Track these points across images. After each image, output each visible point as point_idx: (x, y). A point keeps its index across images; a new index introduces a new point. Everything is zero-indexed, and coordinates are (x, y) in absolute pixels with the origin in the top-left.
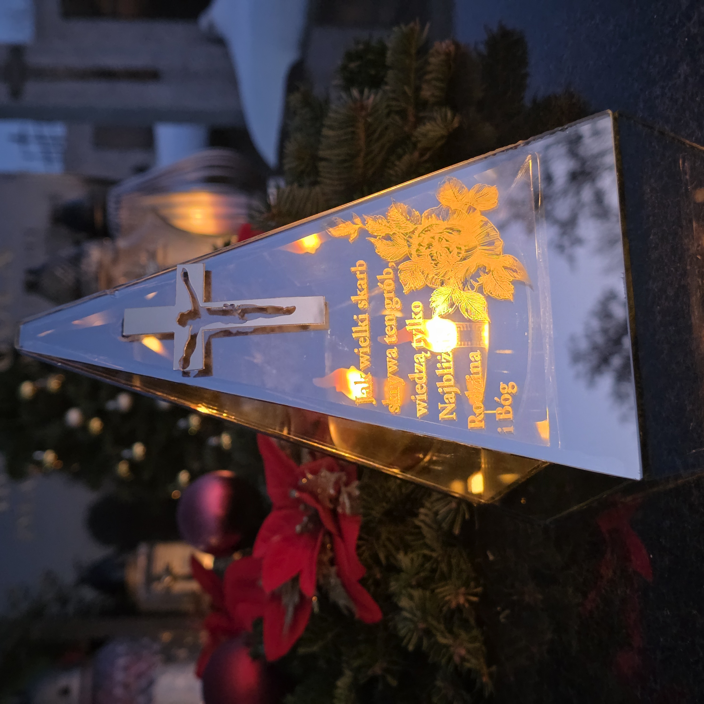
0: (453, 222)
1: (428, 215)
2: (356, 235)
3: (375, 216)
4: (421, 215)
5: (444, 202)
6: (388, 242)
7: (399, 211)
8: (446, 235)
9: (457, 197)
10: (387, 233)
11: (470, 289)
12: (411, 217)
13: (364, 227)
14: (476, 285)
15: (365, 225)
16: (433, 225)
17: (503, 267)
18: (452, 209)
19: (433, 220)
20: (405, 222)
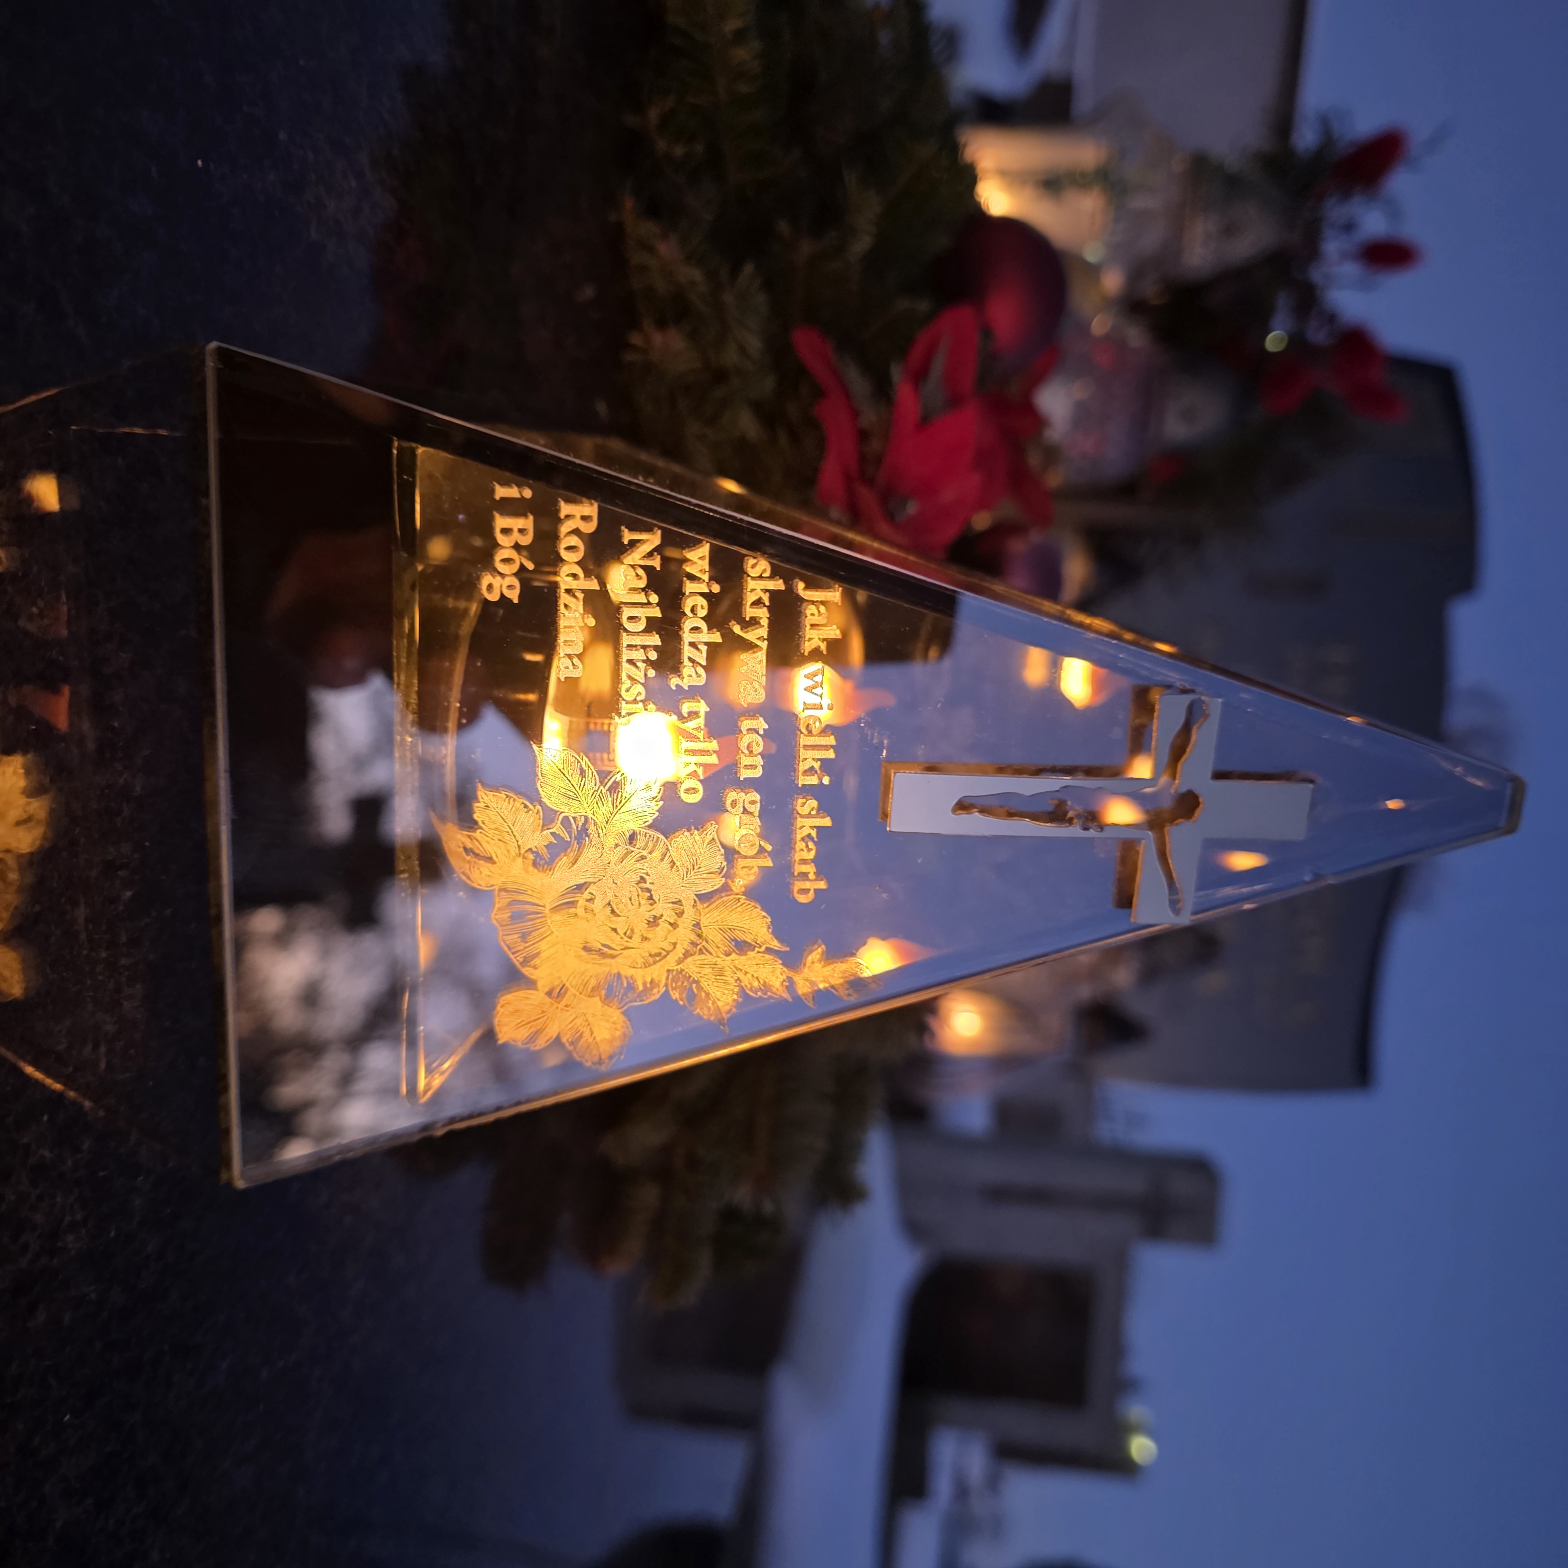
0: (598, 970)
1: (652, 989)
2: (810, 958)
3: (766, 997)
4: (667, 991)
5: (616, 1015)
6: (741, 936)
7: (714, 1003)
8: (616, 942)
9: (587, 1023)
10: (743, 958)
11: (572, 821)
12: (688, 987)
13: (791, 974)
14: (557, 828)
15: (788, 977)
16: (643, 966)
17: (494, 863)
18: (598, 998)
19: (641, 977)
20: (701, 977)
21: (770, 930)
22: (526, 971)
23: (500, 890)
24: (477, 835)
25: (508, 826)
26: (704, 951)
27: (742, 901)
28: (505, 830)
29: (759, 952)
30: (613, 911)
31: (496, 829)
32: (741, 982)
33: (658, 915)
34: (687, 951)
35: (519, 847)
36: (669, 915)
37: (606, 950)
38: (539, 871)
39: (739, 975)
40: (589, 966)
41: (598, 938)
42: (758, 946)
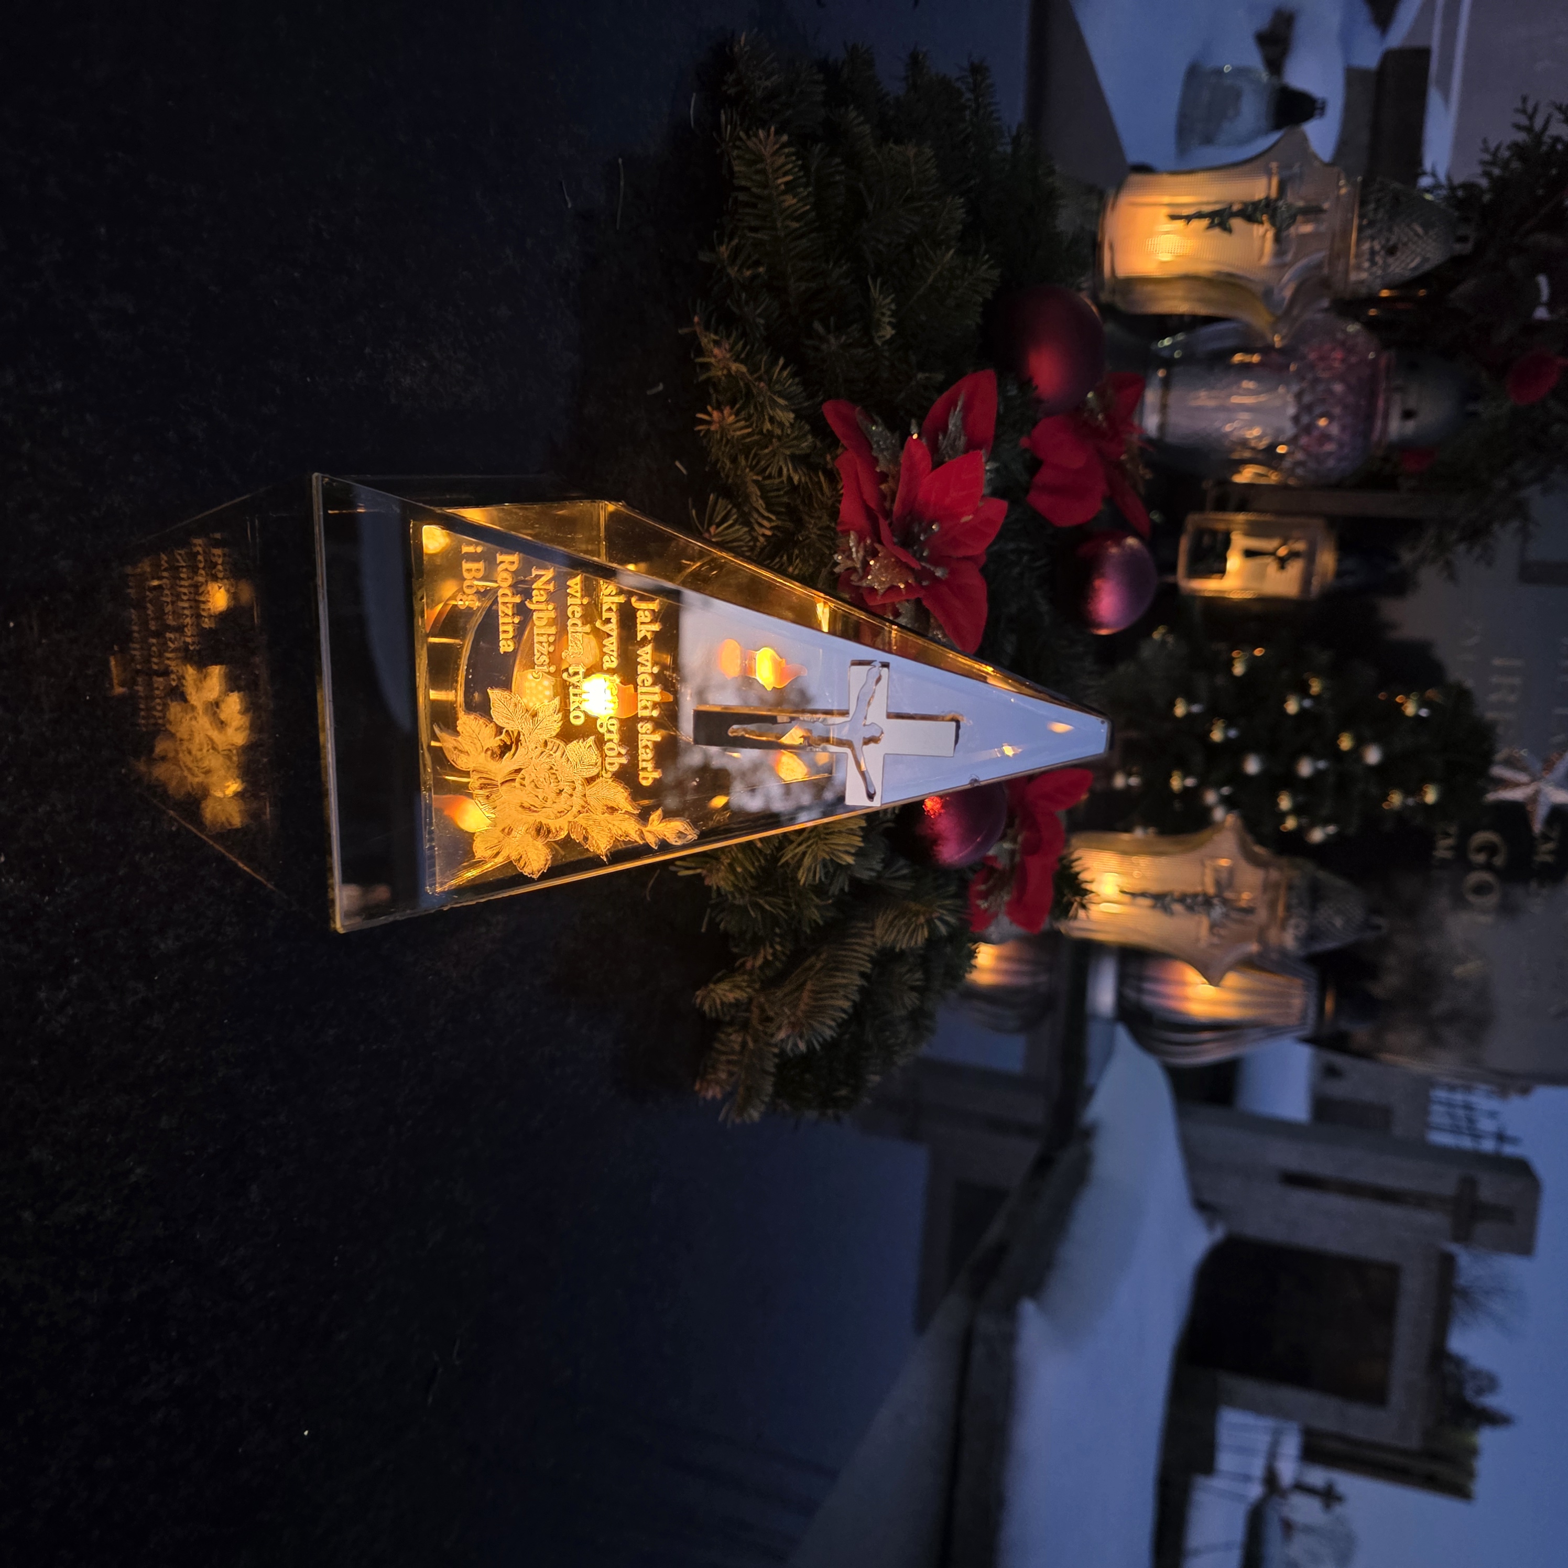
0: (529, 819)
1: (560, 832)
2: (652, 818)
3: (627, 840)
4: (569, 834)
5: (540, 845)
6: (611, 804)
7: (599, 844)
8: (537, 803)
9: (524, 850)
10: (612, 816)
11: (511, 733)
12: (582, 833)
13: (641, 828)
14: (503, 737)
15: (639, 829)
16: (555, 818)
18: (530, 835)
19: (553, 824)
20: (588, 827)
21: (628, 801)
23: (473, 771)
24: (459, 738)
25: (476, 735)
26: (589, 811)
27: (611, 782)
28: (475, 737)
29: (621, 813)
30: (536, 785)
31: (470, 736)
32: (611, 830)
33: (561, 789)
34: (579, 811)
35: (482, 746)
36: (567, 789)
37: (532, 808)
38: (495, 761)
39: (610, 826)
40: (524, 816)
41: (528, 801)
42: (621, 810)
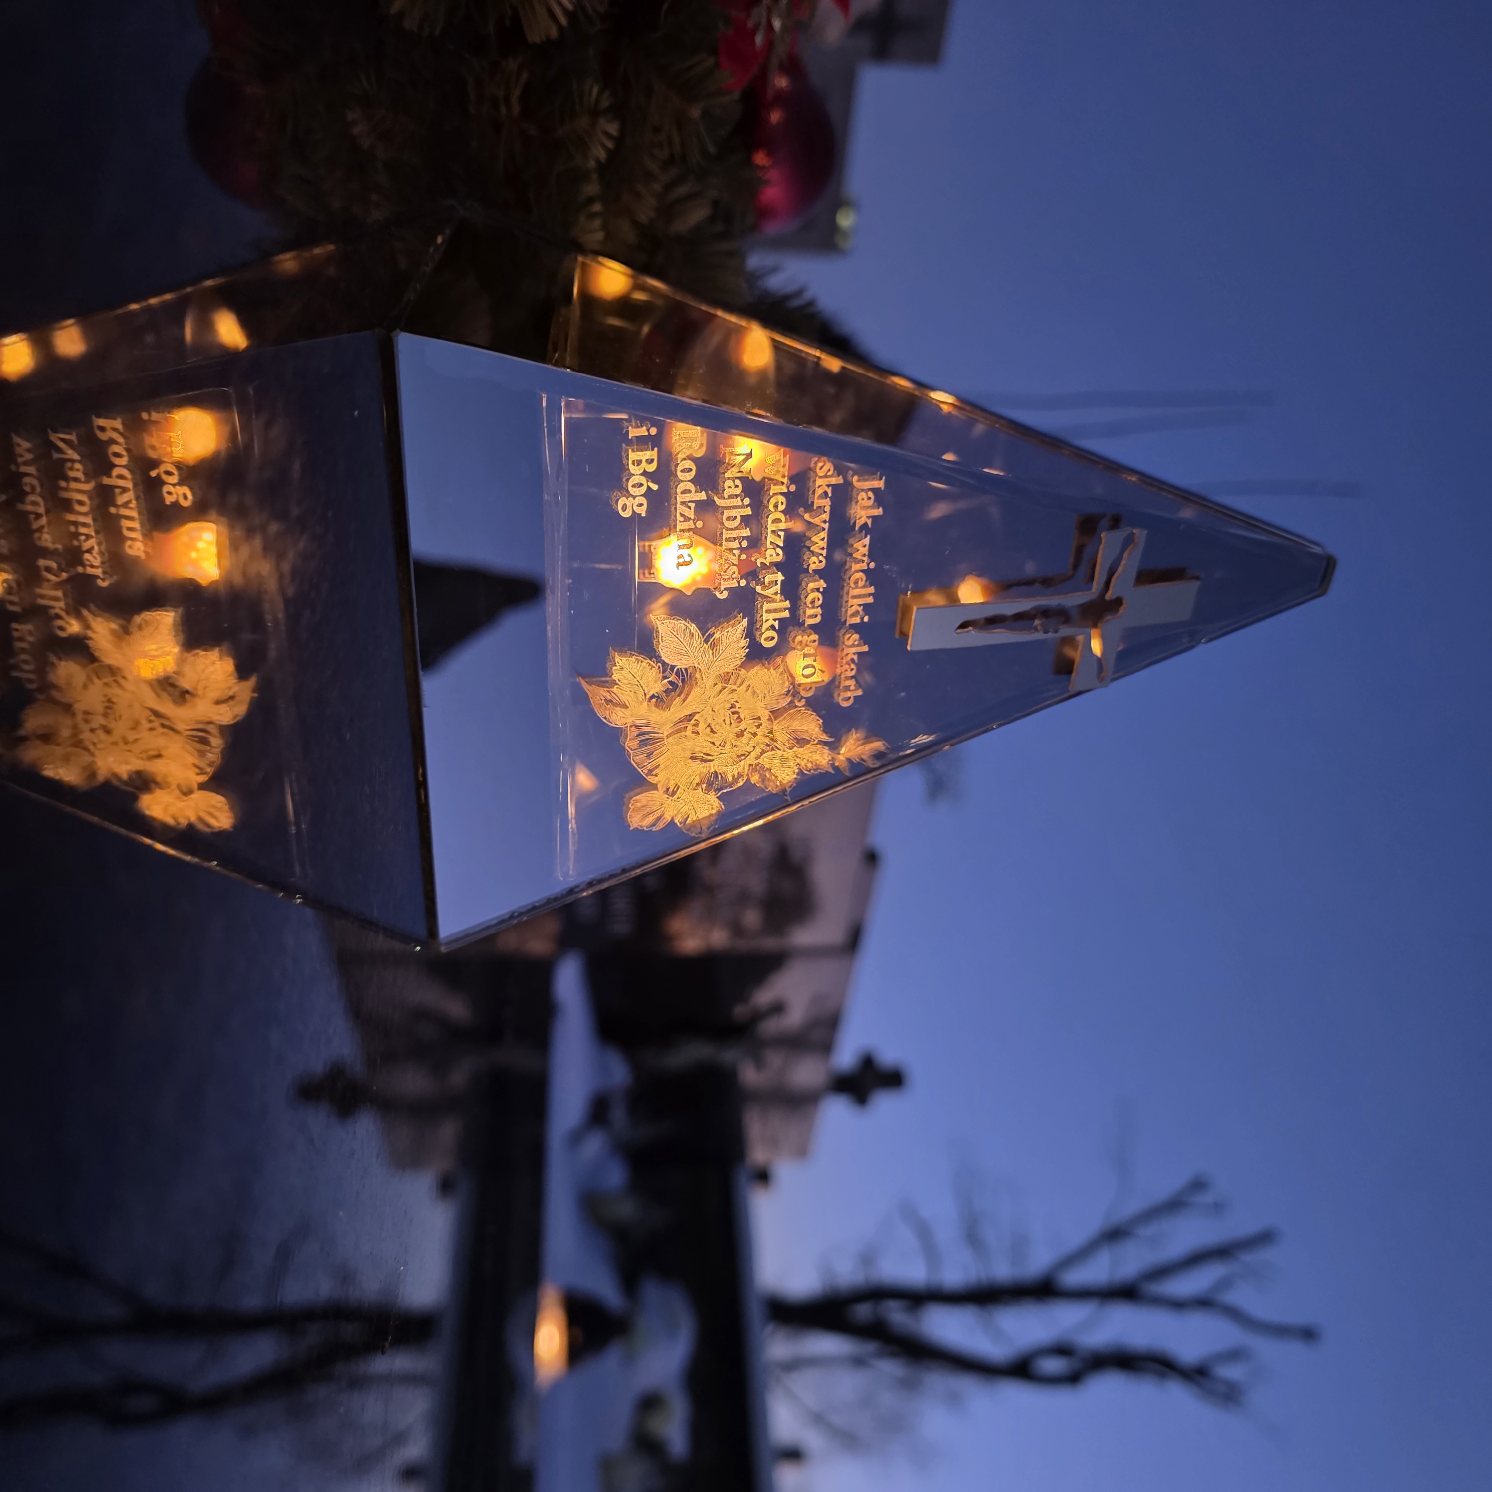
0: (699, 770)
1: (738, 778)
2: (847, 742)
3: (817, 773)
4: (748, 779)
6: (801, 735)
7: (780, 781)
8: (714, 750)
9: (692, 808)
10: (802, 749)
11: (683, 670)
12: (762, 773)
13: (833, 755)
14: (673, 677)
15: (832, 758)
16: (732, 765)
18: (700, 789)
19: (730, 773)
20: (772, 766)
21: (822, 728)
22: (649, 779)
23: (631, 726)
24: (615, 689)
25: (638, 681)
26: (775, 749)
27: (802, 711)
28: (635, 683)
29: (813, 744)
30: (712, 731)
31: (629, 684)
32: (800, 765)
33: (743, 729)
34: (763, 751)
35: (645, 694)
36: (751, 728)
37: (706, 757)
38: (659, 709)
39: (798, 761)
40: (694, 770)
41: (700, 750)
42: (812, 740)
